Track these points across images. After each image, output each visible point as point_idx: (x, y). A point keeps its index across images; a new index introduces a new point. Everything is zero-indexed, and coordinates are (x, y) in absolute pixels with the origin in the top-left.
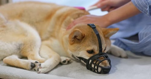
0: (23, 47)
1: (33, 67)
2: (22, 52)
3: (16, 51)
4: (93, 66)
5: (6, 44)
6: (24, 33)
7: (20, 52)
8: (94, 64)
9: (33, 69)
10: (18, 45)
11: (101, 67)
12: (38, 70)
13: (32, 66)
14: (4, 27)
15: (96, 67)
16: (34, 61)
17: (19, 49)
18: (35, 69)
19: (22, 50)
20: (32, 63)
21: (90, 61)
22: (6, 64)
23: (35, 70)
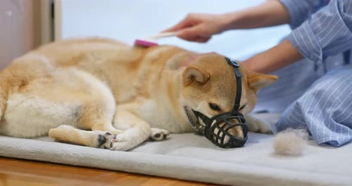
0: (82, 112)
1: (102, 142)
2: (81, 120)
3: (71, 118)
4: (216, 131)
5: (53, 106)
6: (85, 89)
7: (78, 120)
8: (219, 127)
9: (102, 146)
10: (75, 108)
11: (229, 135)
12: (111, 146)
13: (99, 140)
14: (49, 76)
15: (221, 134)
16: (103, 133)
17: (76, 114)
18: (106, 146)
19: (81, 117)
20: (100, 136)
21: (215, 122)
22: (54, 139)
23: (105, 148)
